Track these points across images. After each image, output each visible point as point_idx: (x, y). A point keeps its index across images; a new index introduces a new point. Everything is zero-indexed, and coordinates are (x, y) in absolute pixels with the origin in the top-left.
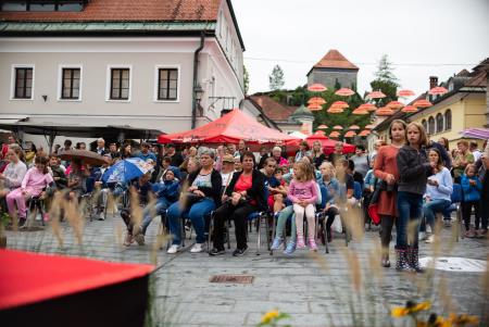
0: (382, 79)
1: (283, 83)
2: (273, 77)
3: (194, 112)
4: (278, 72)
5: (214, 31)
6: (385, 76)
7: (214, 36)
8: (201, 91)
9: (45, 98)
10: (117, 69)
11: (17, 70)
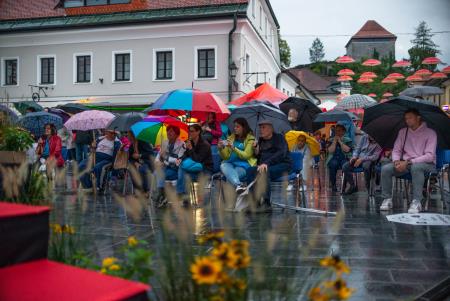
0: (420, 46)
1: (323, 55)
2: (313, 50)
3: (230, 87)
4: (318, 45)
5: (245, 13)
6: (423, 43)
7: (246, 17)
8: (236, 68)
9: (102, 81)
10: (161, 52)
11: (78, 58)
